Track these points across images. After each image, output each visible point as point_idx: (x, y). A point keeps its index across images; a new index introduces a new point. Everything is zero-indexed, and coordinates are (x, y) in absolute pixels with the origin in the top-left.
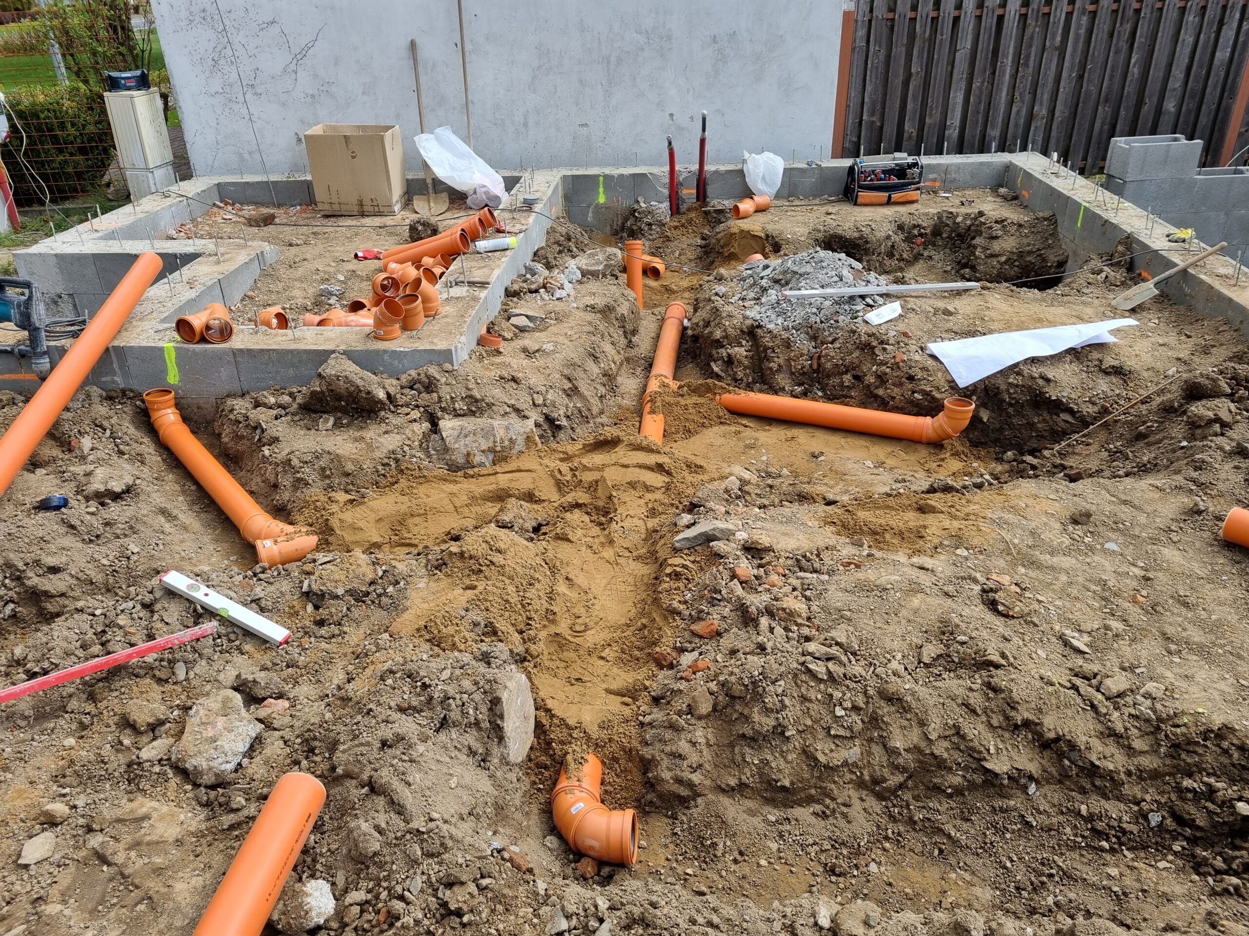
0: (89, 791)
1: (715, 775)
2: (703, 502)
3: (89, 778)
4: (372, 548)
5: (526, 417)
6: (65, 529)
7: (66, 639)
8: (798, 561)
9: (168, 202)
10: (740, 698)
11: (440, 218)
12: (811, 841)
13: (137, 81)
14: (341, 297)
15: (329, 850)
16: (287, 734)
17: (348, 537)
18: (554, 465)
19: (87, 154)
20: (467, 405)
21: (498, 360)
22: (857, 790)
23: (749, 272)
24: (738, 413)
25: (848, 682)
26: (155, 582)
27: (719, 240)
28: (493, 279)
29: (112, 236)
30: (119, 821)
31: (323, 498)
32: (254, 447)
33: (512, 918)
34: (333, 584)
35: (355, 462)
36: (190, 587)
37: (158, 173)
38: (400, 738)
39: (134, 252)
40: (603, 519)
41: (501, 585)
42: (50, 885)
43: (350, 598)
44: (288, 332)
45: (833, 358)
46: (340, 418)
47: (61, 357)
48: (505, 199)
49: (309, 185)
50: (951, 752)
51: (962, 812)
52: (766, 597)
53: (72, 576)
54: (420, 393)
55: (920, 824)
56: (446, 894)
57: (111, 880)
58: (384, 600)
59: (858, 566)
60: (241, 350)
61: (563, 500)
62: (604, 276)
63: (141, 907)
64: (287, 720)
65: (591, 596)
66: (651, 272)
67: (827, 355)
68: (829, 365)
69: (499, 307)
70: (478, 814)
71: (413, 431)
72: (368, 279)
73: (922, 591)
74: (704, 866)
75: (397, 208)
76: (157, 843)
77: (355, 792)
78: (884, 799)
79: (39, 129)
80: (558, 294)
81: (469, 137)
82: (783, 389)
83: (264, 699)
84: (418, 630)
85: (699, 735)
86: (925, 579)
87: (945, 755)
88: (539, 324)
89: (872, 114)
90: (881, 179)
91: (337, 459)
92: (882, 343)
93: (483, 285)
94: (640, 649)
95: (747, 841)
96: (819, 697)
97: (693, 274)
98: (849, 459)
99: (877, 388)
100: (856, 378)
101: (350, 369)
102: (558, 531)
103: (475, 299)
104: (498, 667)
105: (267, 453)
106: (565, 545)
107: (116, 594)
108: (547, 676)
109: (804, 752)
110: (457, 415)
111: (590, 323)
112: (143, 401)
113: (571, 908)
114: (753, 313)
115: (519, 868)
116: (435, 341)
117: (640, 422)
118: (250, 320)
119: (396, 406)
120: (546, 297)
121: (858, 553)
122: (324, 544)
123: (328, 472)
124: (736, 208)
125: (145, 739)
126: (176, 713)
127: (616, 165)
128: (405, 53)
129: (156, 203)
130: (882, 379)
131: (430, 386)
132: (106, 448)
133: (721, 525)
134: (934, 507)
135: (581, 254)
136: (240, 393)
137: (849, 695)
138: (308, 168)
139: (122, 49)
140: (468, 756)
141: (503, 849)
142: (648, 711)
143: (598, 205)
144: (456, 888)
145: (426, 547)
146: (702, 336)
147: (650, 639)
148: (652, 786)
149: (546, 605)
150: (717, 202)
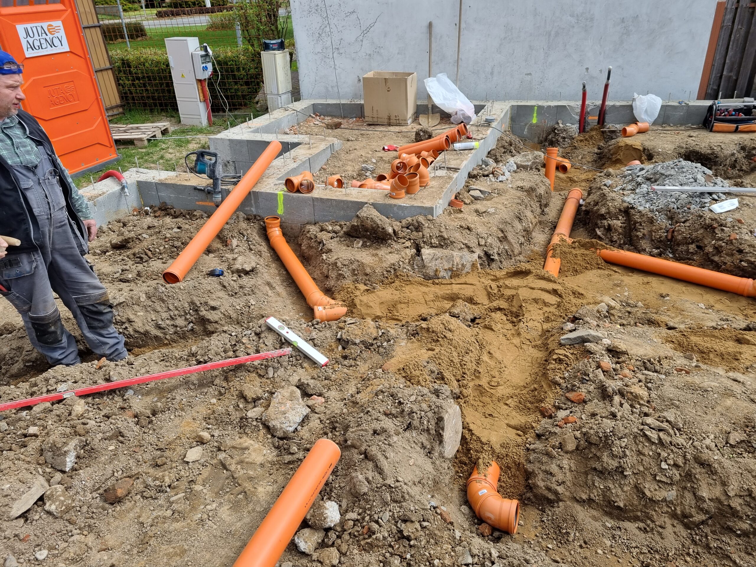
0: (220, 429)
1: (573, 490)
2: (582, 317)
3: (221, 422)
4: (377, 318)
5: (473, 252)
6: (221, 287)
7: (217, 346)
8: (644, 363)
9: (287, 113)
10: (595, 444)
11: (434, 128)
12: (634, 545)
13: (279, 46)
14: (373, 172)
15: (339, 486)
16: (322, 416)
17: (364, 311)
18: (487, 283)
19: (249, 85)
20: (439, 241)
21: (460, 215)
22: (671, 519)
23: (630, 172)
24: (610, 262)
25: (672, 447)
26: (261, 321)
27: (610, 150)
28: (462, 166)
29: (257, 131)
30: (234, 447)
31: (352, 287)
32: (318, 254)
33: (439, 548)
34: (354, 336)
35: (372, 268)
36: (280, 327)
37: (284, 97)
38: (384, 431)
39: (267, 140)
40: (515, 320)
41: (449, 351)
42: (198, 475)
43: (363, 346)
44: (343, 190)
45: (683, 232)
46: (366, 242)
47: (227, 195)
48: (474, 119)
49: (361, 106)
50: (744, 507)
51: (746, 548)
52: (620, 383)
53: (222, 313)
54: (412, 231)
55: (714, 550)
56: (403, 526)
57: (227, 478)
58: (381, 349)
59: (687, 373)
60: (317, 198)
61: (491, 304)
62: (531, 169)
63: (240, 496)
64: (323, 408)
65: (503, 366)
66: (562, 168)
67: (679, 230)
68: (679, 237)
69: (464, 183)
70: (424, 483)
71: (406, 254)
72: (389, 162)
73: (734, 396)
74: (560, 545)
75: (409, 122)
76: (251, 463)
77: (357, 457)
78: (690, 529)
79: (227, 71)
80: (501, 178)
81: (456, 80)
82: (644, 250)
83: (312, 395)
84: (399, 370)
85: (565, 463)
86: (737, 388)
87: (739, 508)
88: (487, 196)
89: (731, 71)
90: (732, 115)
91: (362, 265)
92: (721, 225)
93: (456, 170)
94: (531, 403)
95: (590, 536)
96: (651, 453)
97: (589, 171)
98: (688, 301)
99: (713, 255)
100: (699, 247)
101: (374, 214)
102: (487, 323)
103: (450, 178)
104: (443, 399)
105: (324, 257)
106: (489, 332)
107: (242, 326)
108: (471, 409)
109: (636, 487)
110: (432, 247)
111: (519, 198)
112: (264, 222)
113: (475, 551)
114: (630, 199)
115: (445, 520)
116: (424, 201)
117: (545, 262)
118: (323, 182)
119: (398, 238)
120: (493, 180)
121: (688, 364)
122: (350, 313)
123: (356, 272)
124: (625, 130)
125: (250, 406)
126: (266, 395)
127: (546, 100)
128: (425, 30)
129: (280, 114)
130: (718, 250)
131: (418, 228)
132: (244, 246)
133: (593, 333)
134: (749, 340)
135: (518, 154)
136: (314, 222)
137: (672, 456)
138: (363, 96)
139: (273, 27)
140: (421, 448)
141: (437, 507)
142: (533, 442)
143: (531, 124)
144: (408, 524)
145: (407, 322)
146: (592, 211)
147: (538, 397)
148: (531, 488)
149: (475, 367)
150: (611, 125)
